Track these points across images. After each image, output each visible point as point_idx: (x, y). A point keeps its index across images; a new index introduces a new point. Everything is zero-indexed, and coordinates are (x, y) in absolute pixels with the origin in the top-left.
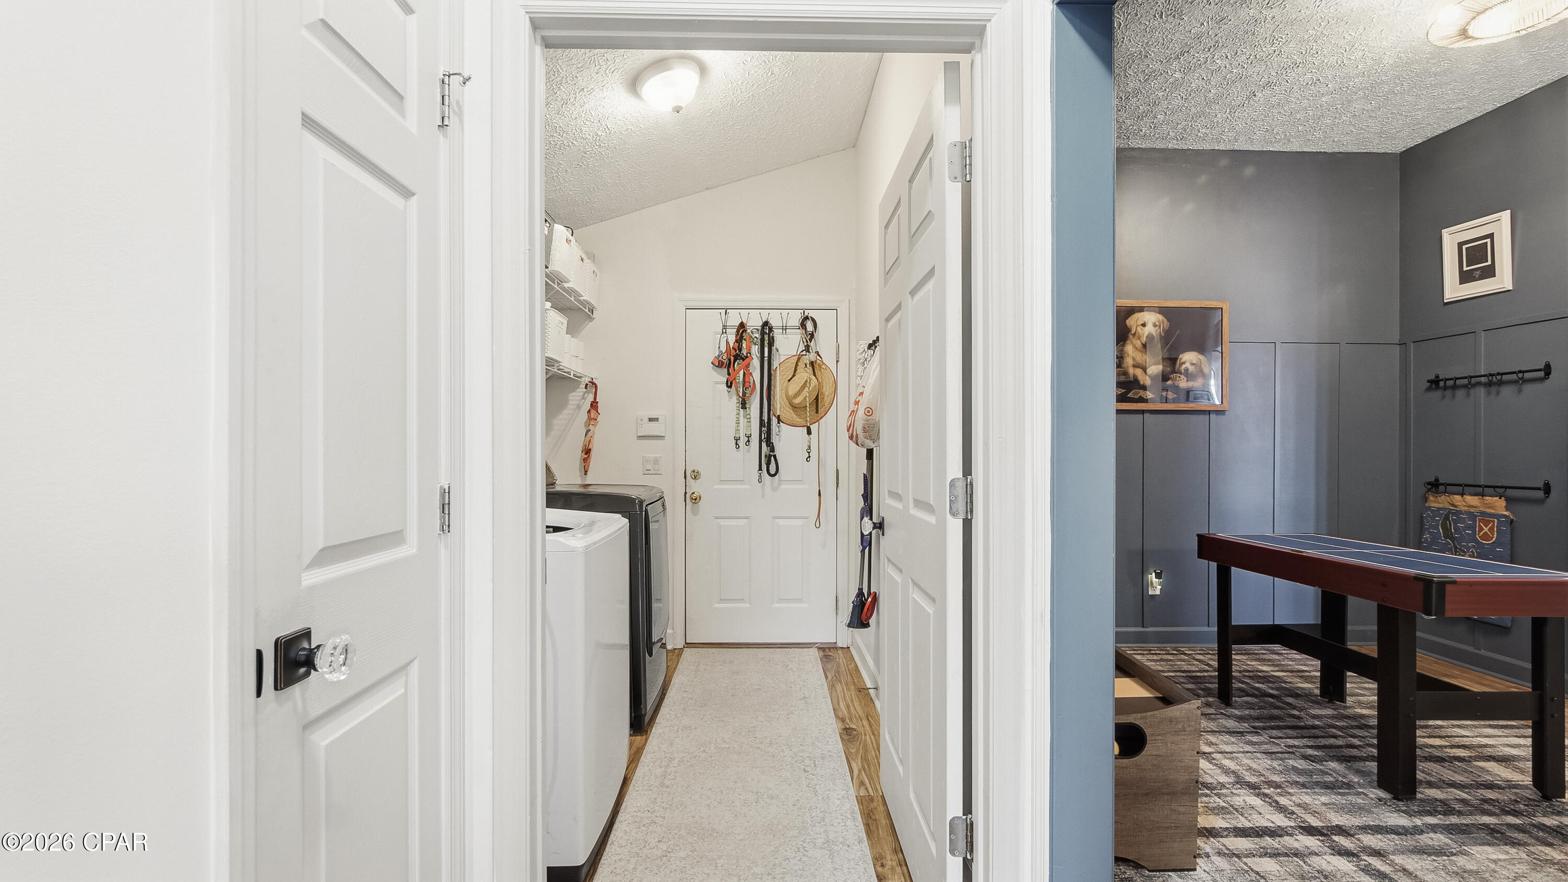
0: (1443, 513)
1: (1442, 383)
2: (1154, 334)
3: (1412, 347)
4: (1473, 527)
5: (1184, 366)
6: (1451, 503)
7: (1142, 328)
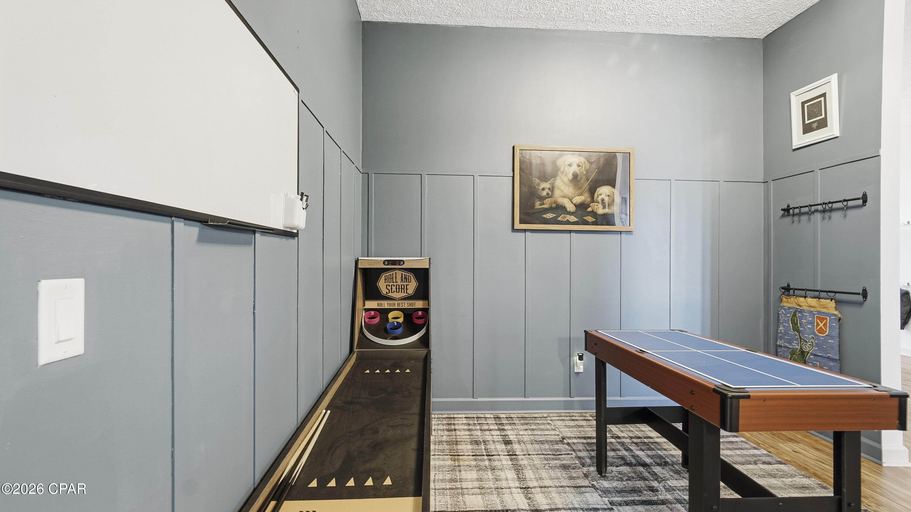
0: (792, 311)
1: (791, 211)
2: (578, 172)
3: (772, 184)
4: (812, 323)
5: (600, 197)
6: (798, 303)
7: (569, 167)
